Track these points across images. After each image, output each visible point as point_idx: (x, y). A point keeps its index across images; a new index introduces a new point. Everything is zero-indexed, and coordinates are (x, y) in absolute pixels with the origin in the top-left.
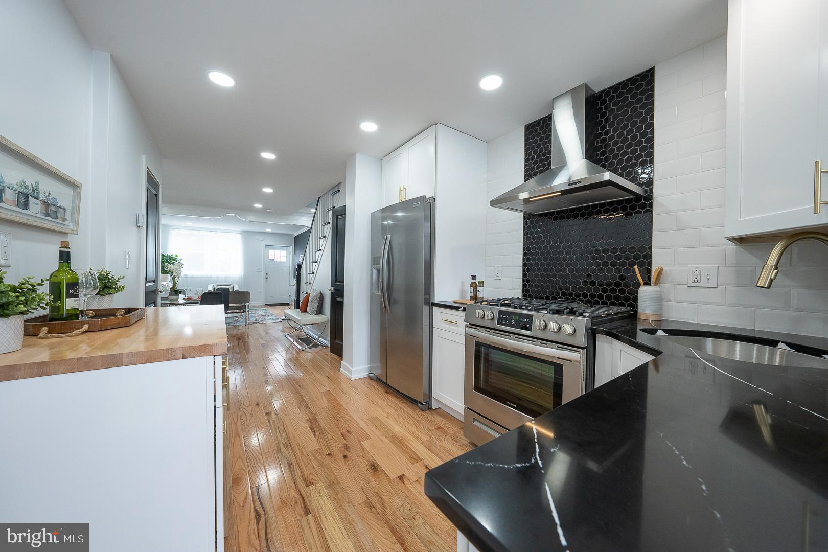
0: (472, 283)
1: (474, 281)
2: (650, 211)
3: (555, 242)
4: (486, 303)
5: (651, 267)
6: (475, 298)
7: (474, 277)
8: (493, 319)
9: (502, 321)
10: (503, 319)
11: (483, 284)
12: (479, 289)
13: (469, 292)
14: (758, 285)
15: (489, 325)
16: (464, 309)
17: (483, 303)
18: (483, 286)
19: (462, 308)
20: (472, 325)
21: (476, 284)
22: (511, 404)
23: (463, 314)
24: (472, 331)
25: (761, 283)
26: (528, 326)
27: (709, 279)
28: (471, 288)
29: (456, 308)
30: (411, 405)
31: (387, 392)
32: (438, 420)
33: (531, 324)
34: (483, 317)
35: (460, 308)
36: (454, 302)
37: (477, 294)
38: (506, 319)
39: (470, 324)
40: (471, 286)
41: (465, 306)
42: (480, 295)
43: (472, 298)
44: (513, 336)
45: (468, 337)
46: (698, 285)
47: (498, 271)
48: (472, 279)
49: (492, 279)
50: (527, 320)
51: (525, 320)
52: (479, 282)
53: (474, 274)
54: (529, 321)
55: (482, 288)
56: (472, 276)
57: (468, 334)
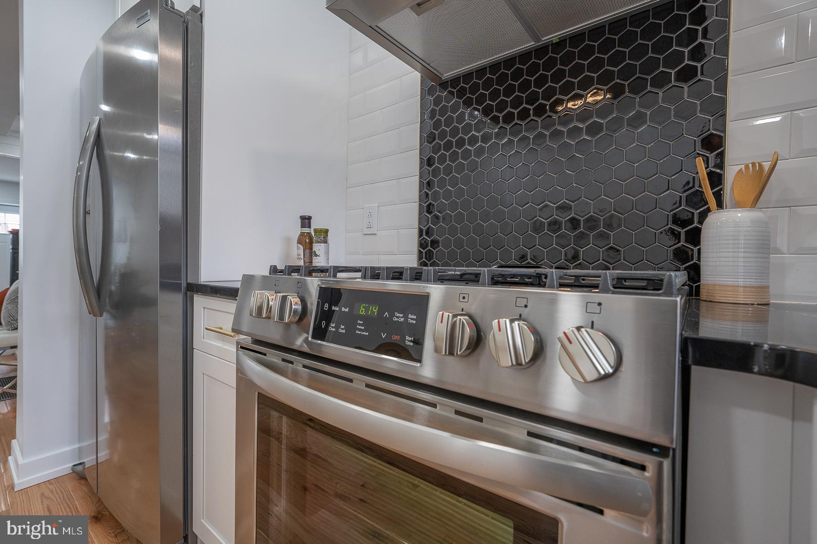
0: (302, 234)
1: (306, 230)
7: (306, 221)
11: (326, 236)
12: (316, 247)
18: (326, 242)
21: (311, 238)
26: (408, 341)
28: (298, 248)
31: (96, 518)
33: (419, 331)
37: (310, 260)
40: (300, 241)
45: (243, 378)
47: (370, 215)
48: (303, 226)
49: (364, 234)
50: (406, 317)
51: (396, 319)
52: (316, 231)
53: (307, 214)
54: (414, 322)
55: (323, 245)
56: (303, 218)
57: (240, 371)
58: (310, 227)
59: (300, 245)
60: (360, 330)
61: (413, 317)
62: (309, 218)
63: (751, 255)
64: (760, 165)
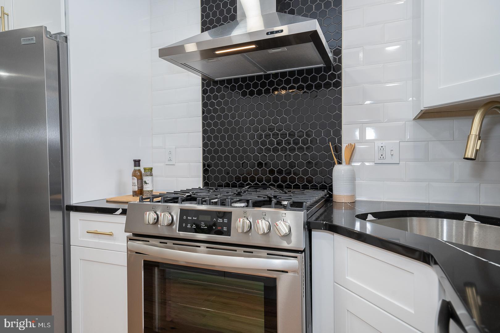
0: (135, 171)
1: (137, 168)
2: (338, 84)
3: (241, 116)
4: (159, 199)
5: (341, 145)
6: (140, 192)
7: (137, 163)
8: (172, 223)
9: (186, 225)
10: (187, 221)
11: (151, 173)
12: (145, 179)
13: (131, 185)
14: (466, 157)
15: (166, 233)
16: (124, 212)
17: (155, 200)
18: (151, 175)
19: (120, 211)
20: (138, 236)
21: (141, 172)
23: (123, 219)
24: (139, 245)
25: (469, 155)
26: (225, 229)
27: (392, 155)
28: (133, 179)
29: (111, 211)
33: (229, 225)
34: (157, 221)
35: (116, 210)
36: (107, 202)
37: (142, 187)
38: (192, 222)
39: (135, 235)
40: (134, 175)
41: (126, 207)
42: (147, 188)
43: (135, 194)
45: (132, 255)
46: (384, 161)
47: (170, 153)
48: (135, 166)
49: (166, 165)
50: (223, 221)
51: (219, 221)
52: (145, 169)
53: (137, 159)
54: (227, 222)
55: (150, 177)
56: (135, 161)
57: (131, 251)
58: (139, 166)
59: (134, 177)
60: (202, 226)
61: (226, 220)
62: (139, 161)
63: (349, 183)
64: (350, 144)
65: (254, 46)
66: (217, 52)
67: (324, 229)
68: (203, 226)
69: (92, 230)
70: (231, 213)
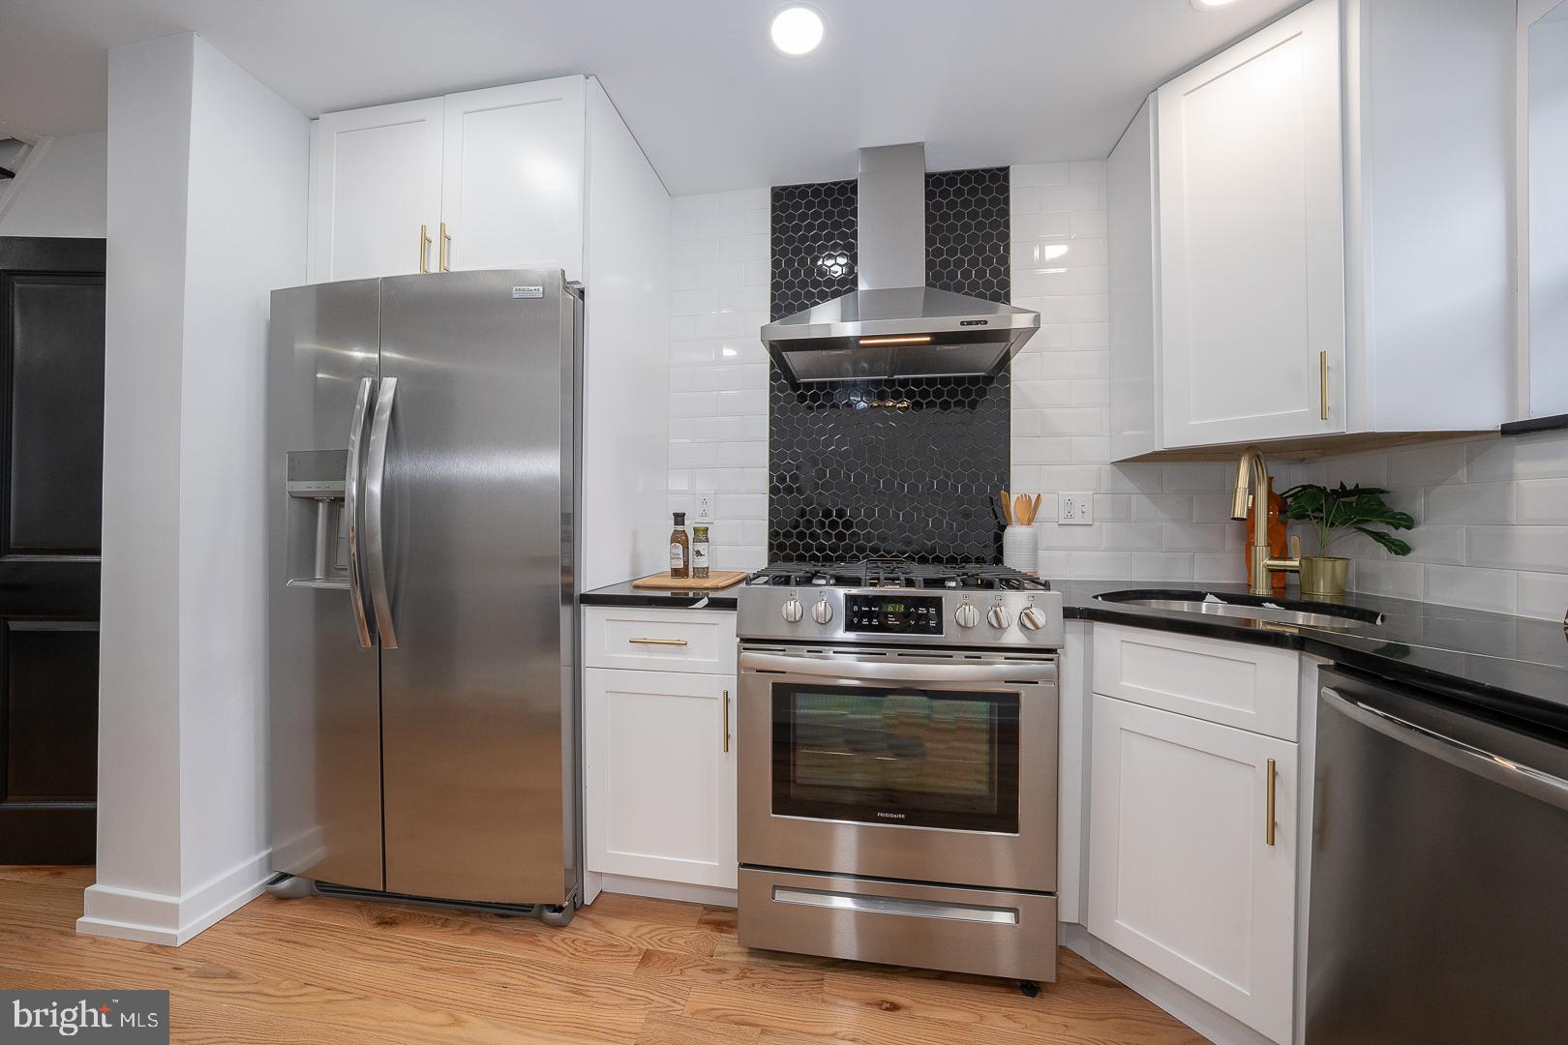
0: (675, 532)
1: (680, 528)
7: (679, 518)
8: (831, 618)
9: (860, 621)
10: (861, 615)
11: (705, 536)
12: (698, 546)
15: (819, 636)
18: (706, 541)
19: (705, 601)
20: (758, 643)
21: (687, 536)
22: (892, 816)
24: (765, 658)
25: (1238, 513)
26: (932, 623)
27: (1083, 512)
28: (671, 546)
30: (506, 926)
31: (385, 923)
32: (626, 933)
33: (938, 617)
36: (637, 587)
38: (870, 615)
39: (754, 641)
40: (673, 539)
43: (675, 573)
44: (891, 652)
45: (749, 674)
46: (1071, 521)
47: (705, 502)
48: (676, 523)
50: (928, 611)
51: (921, 612)
52: (694, 530)
53: (680, 511)
54: (934, 613)
55: (704, 544)
56: (676, 515)
57: (746, 669)
58: (684, 524)
59: (673, 544)
61: (933, 610)
62: (683, 515)
63: (1029, 554)
65: (928, 339)
66: (861, 342)
67: (1081, 618)
68: (892, 621)
69: (635, 637)
70: (941, 598)
